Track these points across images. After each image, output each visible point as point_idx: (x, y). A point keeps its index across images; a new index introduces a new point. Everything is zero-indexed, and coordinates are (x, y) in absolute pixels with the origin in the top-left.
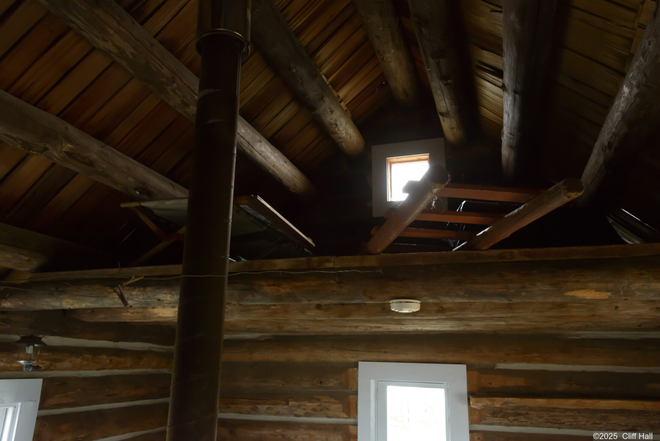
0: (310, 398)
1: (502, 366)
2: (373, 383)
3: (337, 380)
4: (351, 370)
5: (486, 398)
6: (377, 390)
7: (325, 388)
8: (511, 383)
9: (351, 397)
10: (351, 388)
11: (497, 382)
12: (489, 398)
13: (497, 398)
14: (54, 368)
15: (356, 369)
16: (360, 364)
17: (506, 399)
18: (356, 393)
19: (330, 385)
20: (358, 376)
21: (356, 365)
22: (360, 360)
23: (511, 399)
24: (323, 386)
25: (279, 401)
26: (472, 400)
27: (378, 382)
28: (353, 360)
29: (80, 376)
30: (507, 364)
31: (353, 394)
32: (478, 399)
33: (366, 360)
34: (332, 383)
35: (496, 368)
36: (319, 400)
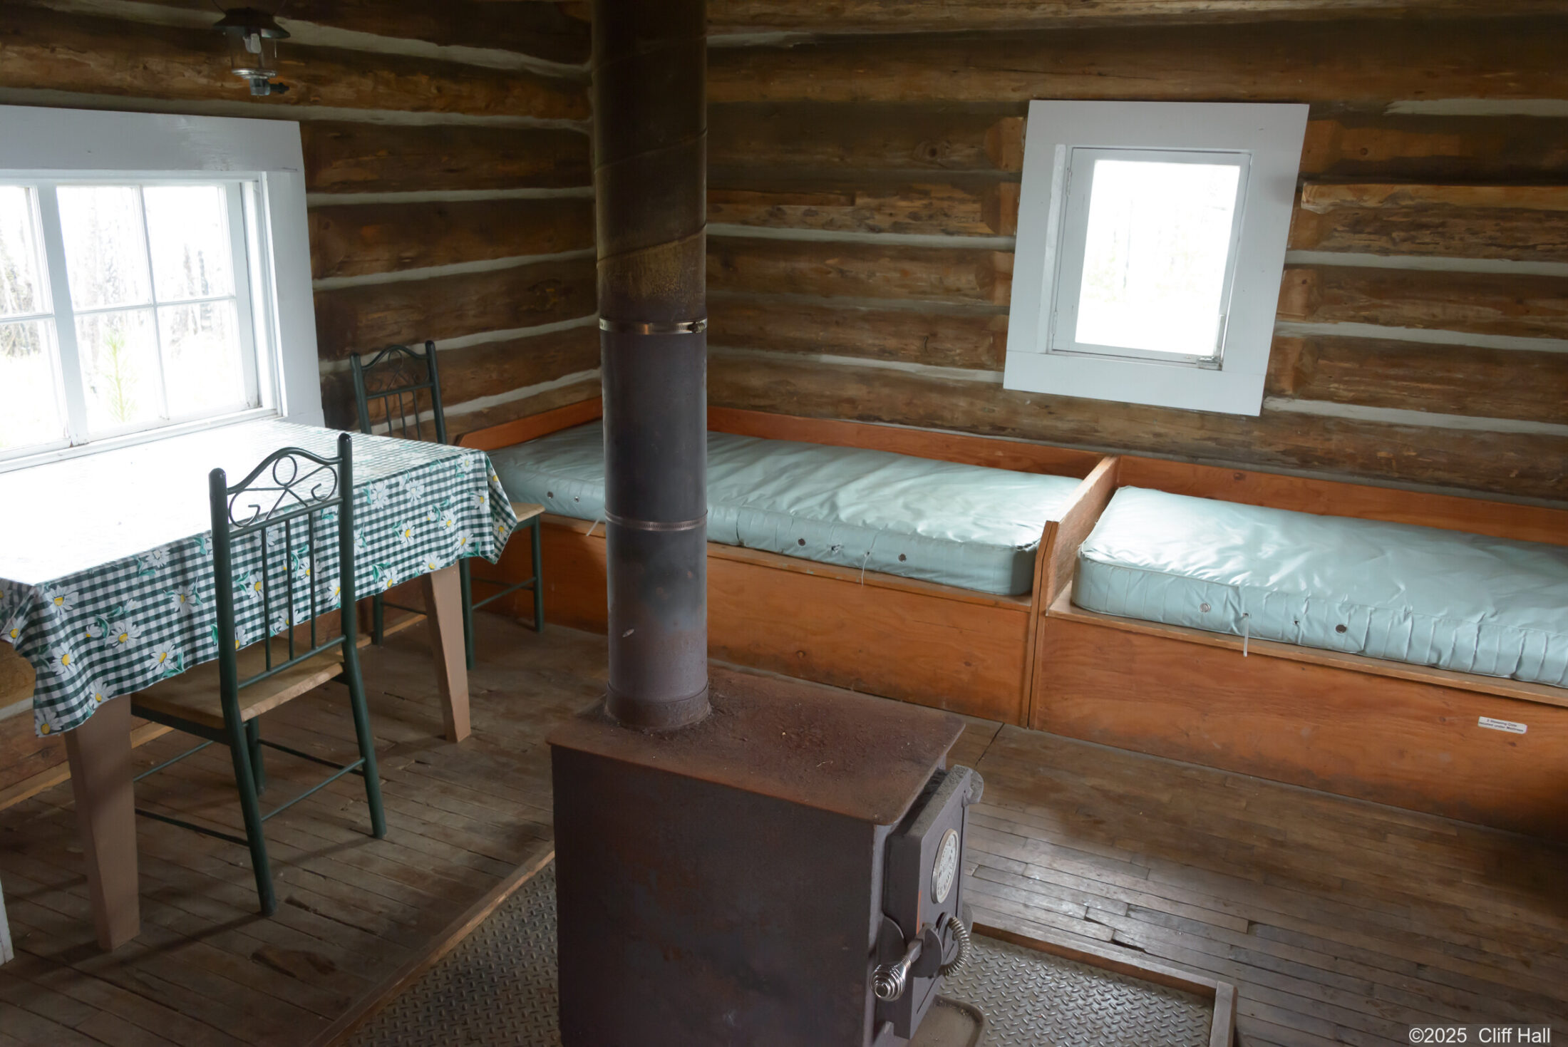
0: (905, 189)
1: (1406, 106)
2: (1060, 152)
3: (973, 147)
4: (1008, 122)
5: (1344, 186)
6: (1069, 171)
7: (942, 166)
8: (1420, 149)
9: (1004, 186)
10: (1007, 166)
11: (1381, 148)
12: (1352, 186)
13: (1373, 185)
14: (317, 99)
15: (1021, 118)
16: (1034, 106)
17: (1398, 188)
18: (1017, 178)
19: (955, 158)
20: (1024, 137)
21: (1023, 110)
22: (1035, 96)
23: (1409, 188)
24: (939, 160)
25: (832, 196)
26: (1306, 192)
27: (1074, 150)
28: (1016, 97)
29: (380, 122)
30: (1422, 100)
31: (1010, 181)
32: (1324, 189)
33: (1048, 97)
34: (960, 153)
35: (1390, 111)
36: (925, 194)
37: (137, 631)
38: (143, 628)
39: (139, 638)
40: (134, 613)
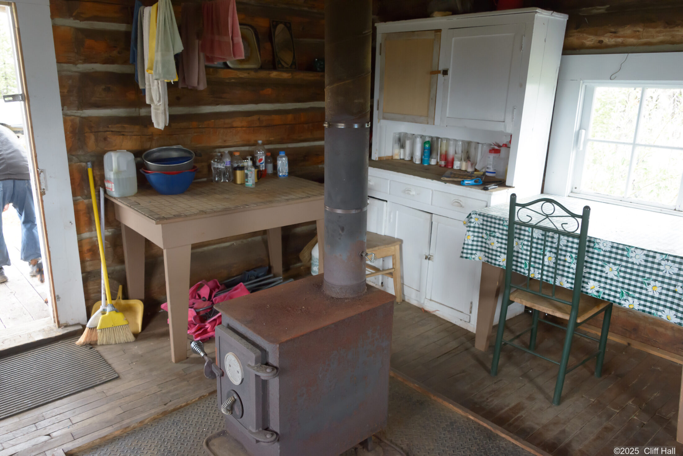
37: (497, 244)
38: (499, 245)
39: (497, 247)
40: (498, 238)
